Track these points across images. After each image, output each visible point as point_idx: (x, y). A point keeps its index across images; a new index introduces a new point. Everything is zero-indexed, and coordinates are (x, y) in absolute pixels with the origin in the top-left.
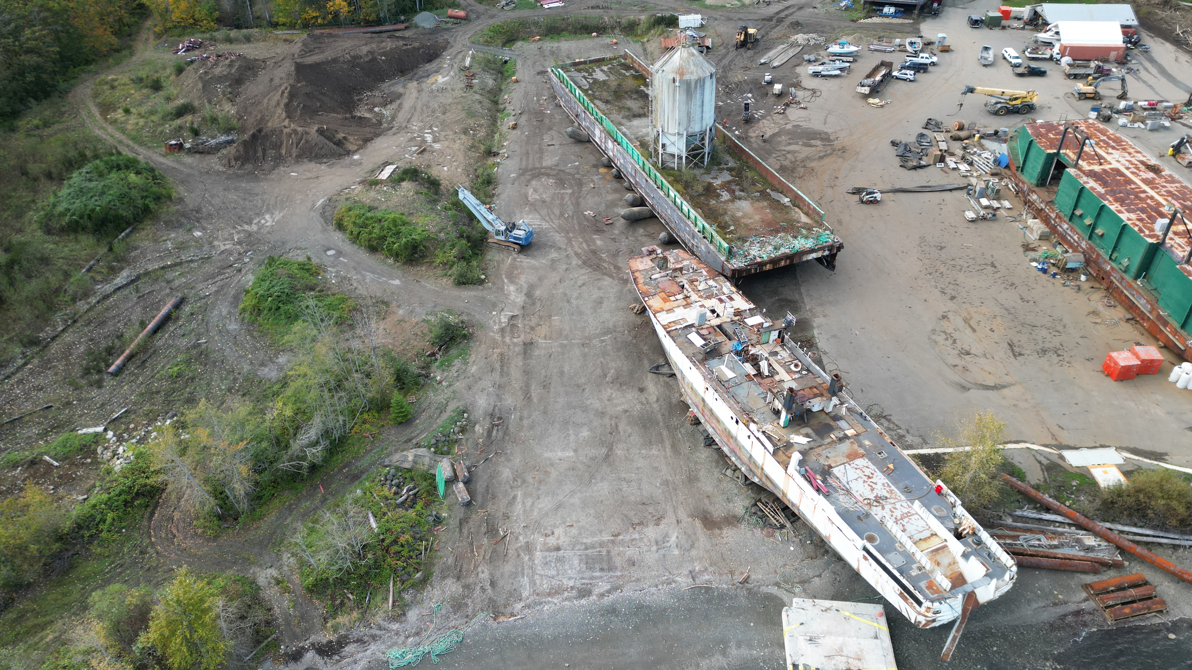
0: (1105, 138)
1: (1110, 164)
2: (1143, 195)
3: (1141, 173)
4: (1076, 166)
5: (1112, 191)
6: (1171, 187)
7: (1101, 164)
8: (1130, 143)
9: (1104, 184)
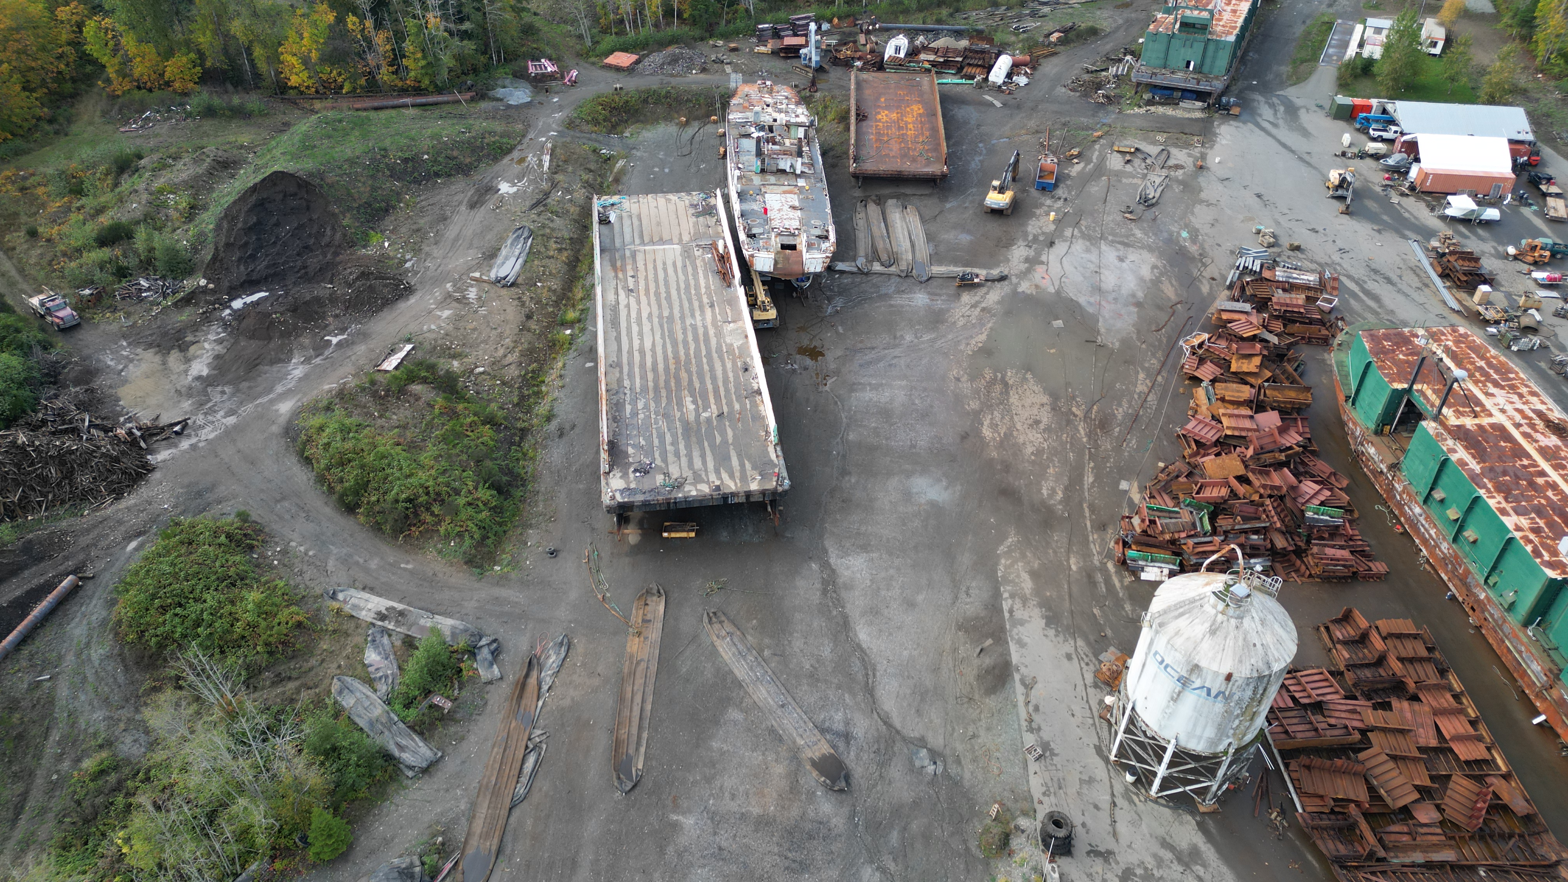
0: (1482, 363)
1: (1490, 415)
2: (1540, 481)
3: (1539, 437)
4: (1437, 417)
5: (1491, 469)
7: (1475, 417)
8: (1522, 375)
9: (1480, 454)
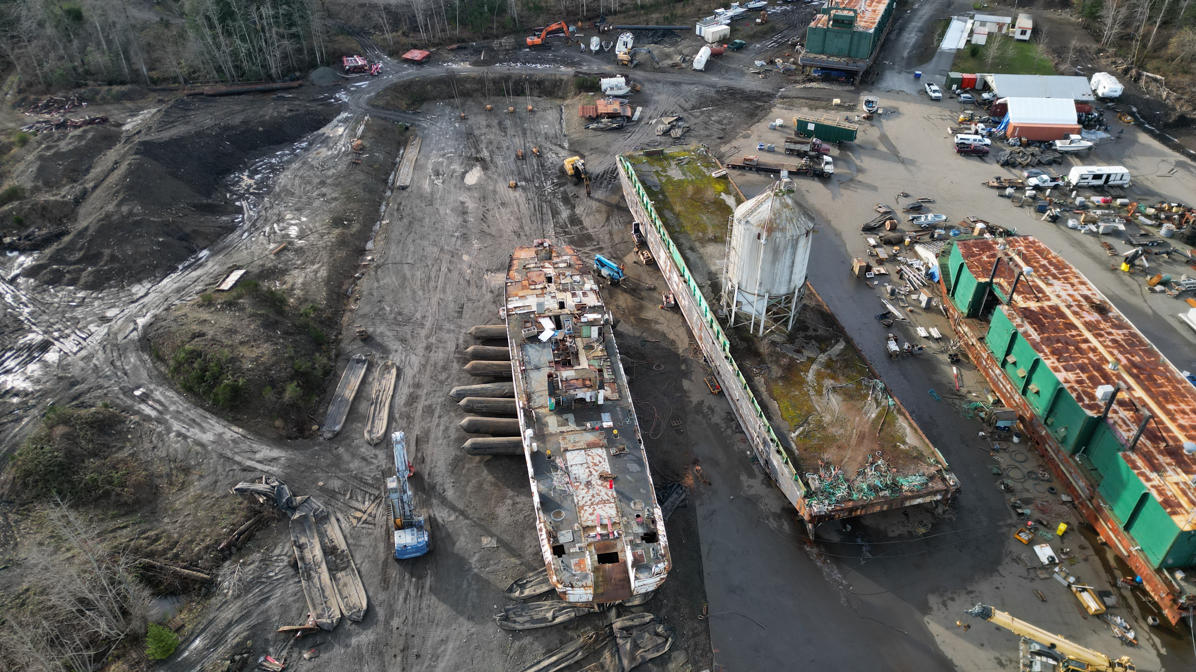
0: (1045, 262)
1: (1049, 299)
2: (1084, 346)
3: (1084, 314)
4: (1010, 302)
5: (1049, 339)
6: (1118, 335)
7: (1038, 301)
